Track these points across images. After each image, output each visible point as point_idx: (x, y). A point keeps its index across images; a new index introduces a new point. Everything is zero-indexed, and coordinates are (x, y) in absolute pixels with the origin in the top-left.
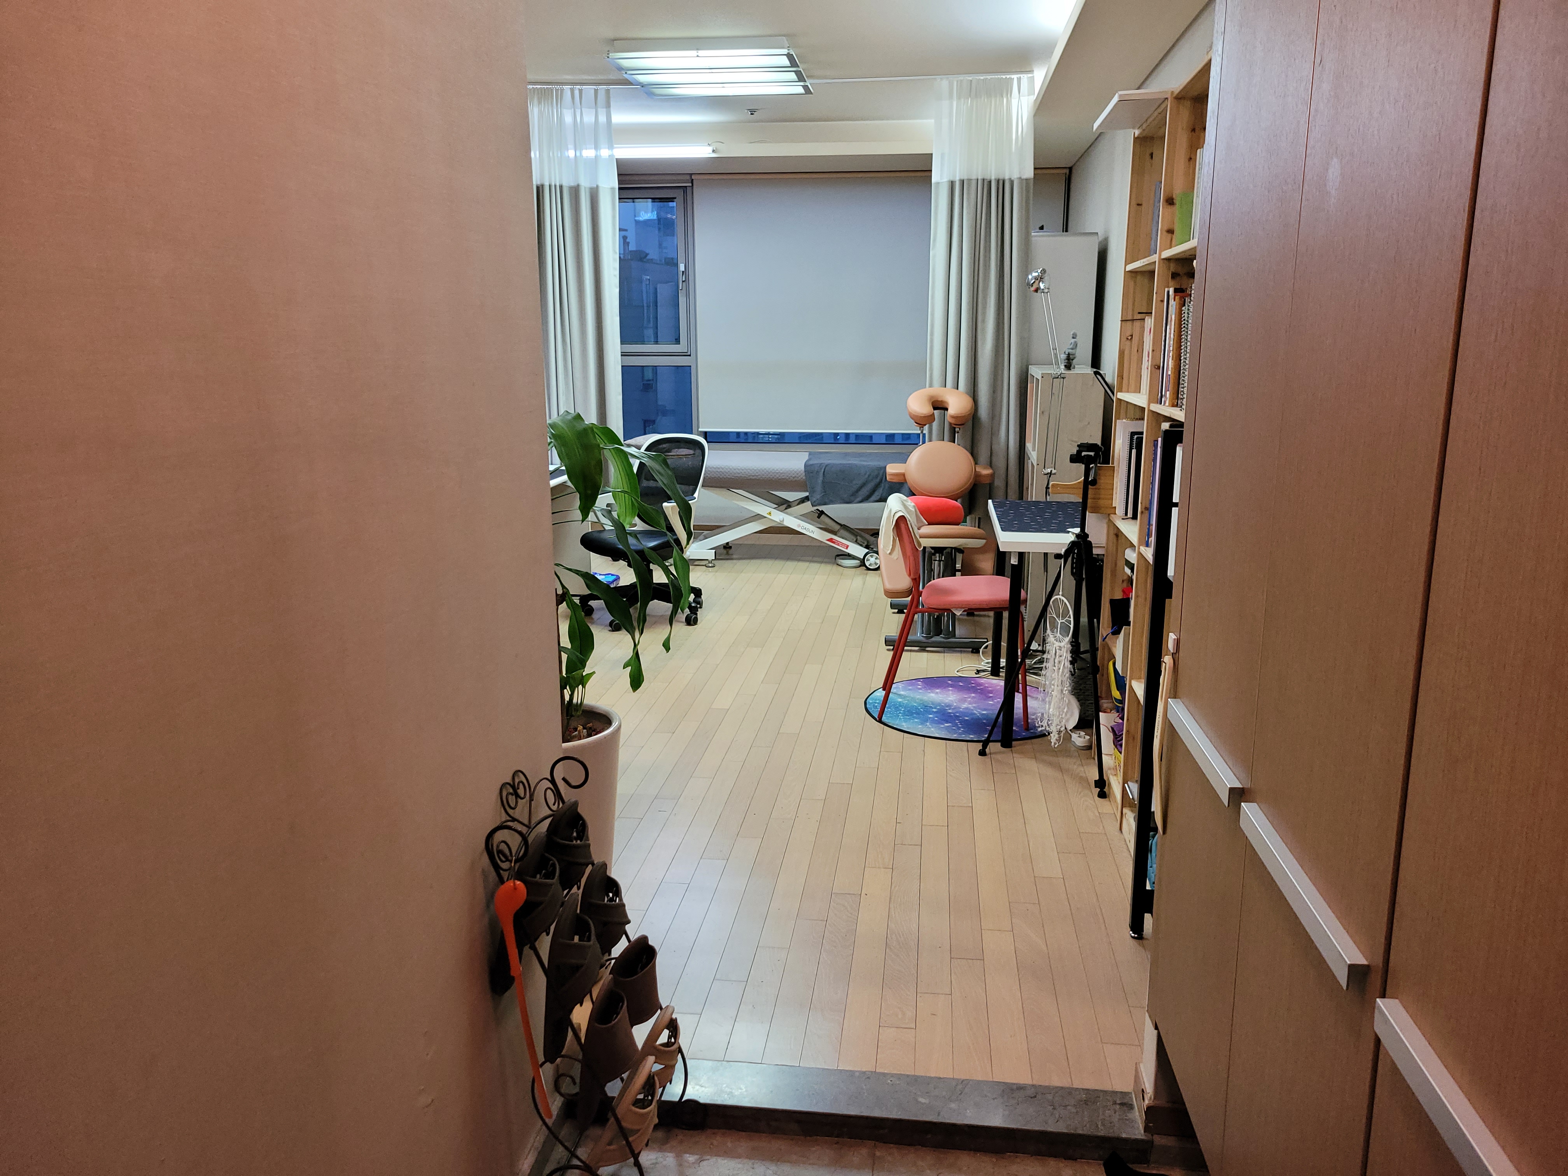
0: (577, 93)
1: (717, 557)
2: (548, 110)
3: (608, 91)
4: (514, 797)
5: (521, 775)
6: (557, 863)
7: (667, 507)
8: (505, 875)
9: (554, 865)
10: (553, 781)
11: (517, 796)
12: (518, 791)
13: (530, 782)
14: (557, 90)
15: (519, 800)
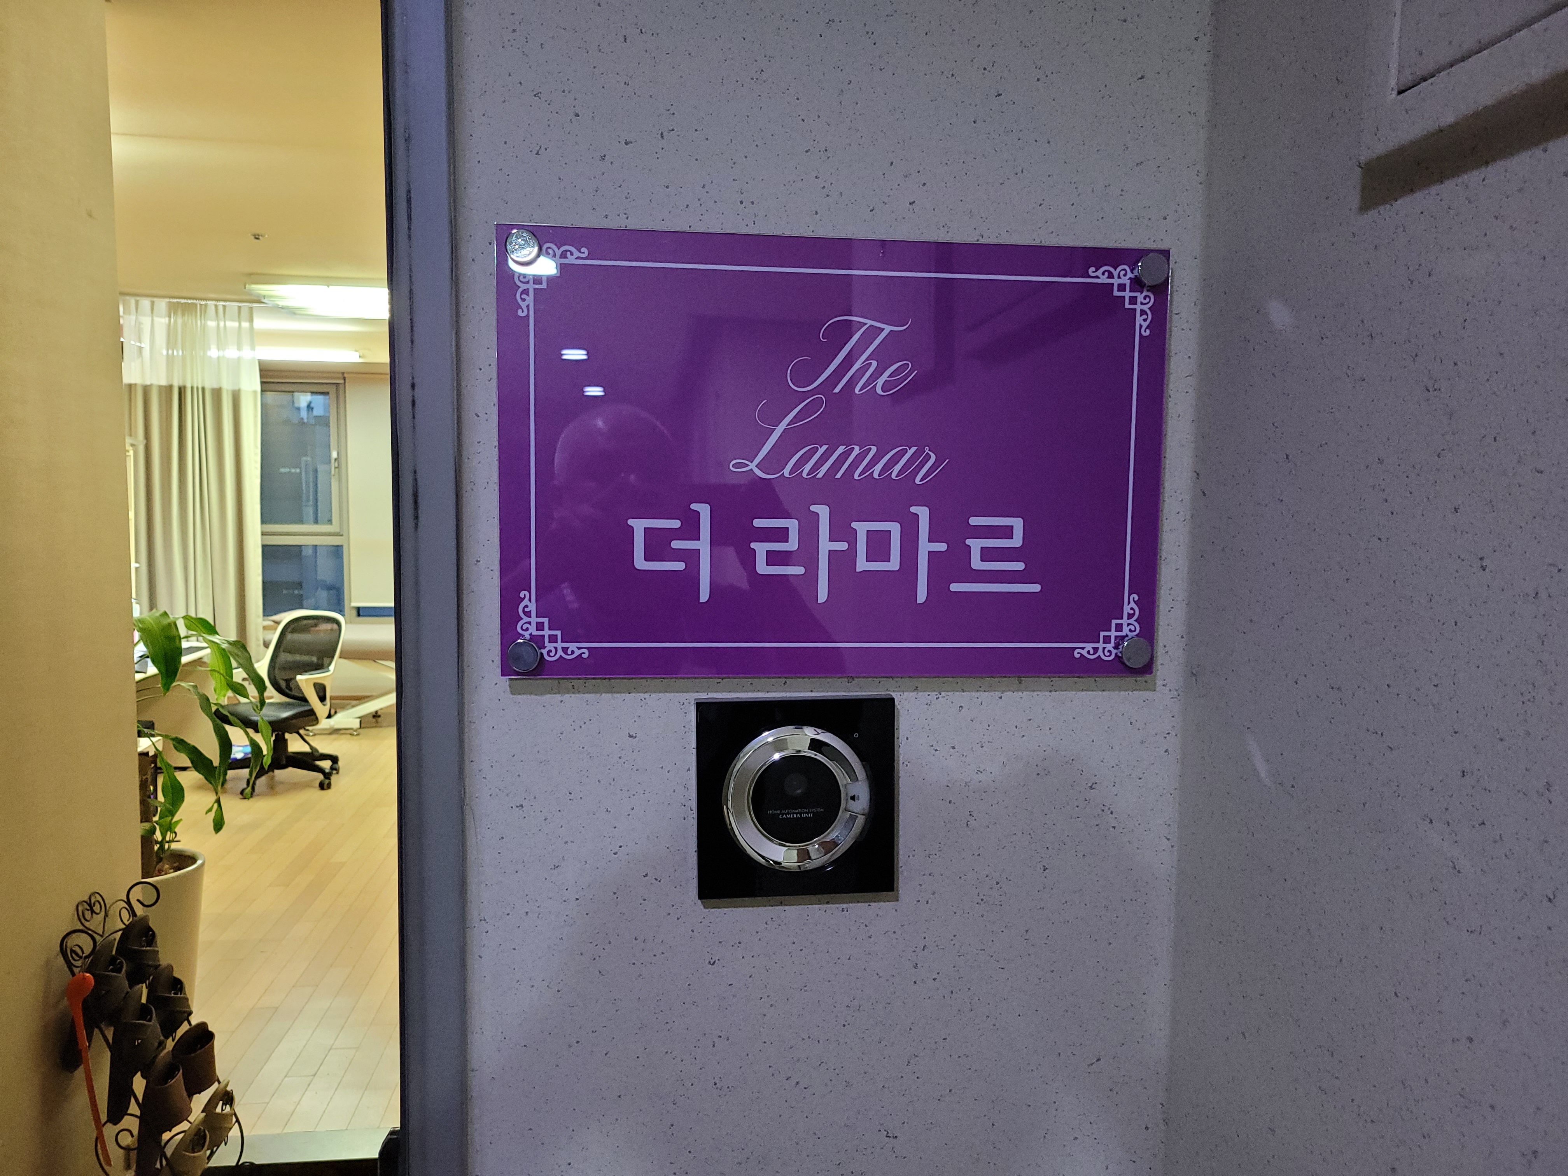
0: (221, 309)
1: (362, 725)
2: (192, 322)
3: (251, 308)
4: (90, 912)
5: (97, 895)
6: (124, 962)
7: (301, 680)
8: (76, 970)
9: (121, 963)
10: (128, 902)
11: (93, 912)
12: (94, 908)
13: (106, 902)
14: (201, 305)
15: (94, 914)
